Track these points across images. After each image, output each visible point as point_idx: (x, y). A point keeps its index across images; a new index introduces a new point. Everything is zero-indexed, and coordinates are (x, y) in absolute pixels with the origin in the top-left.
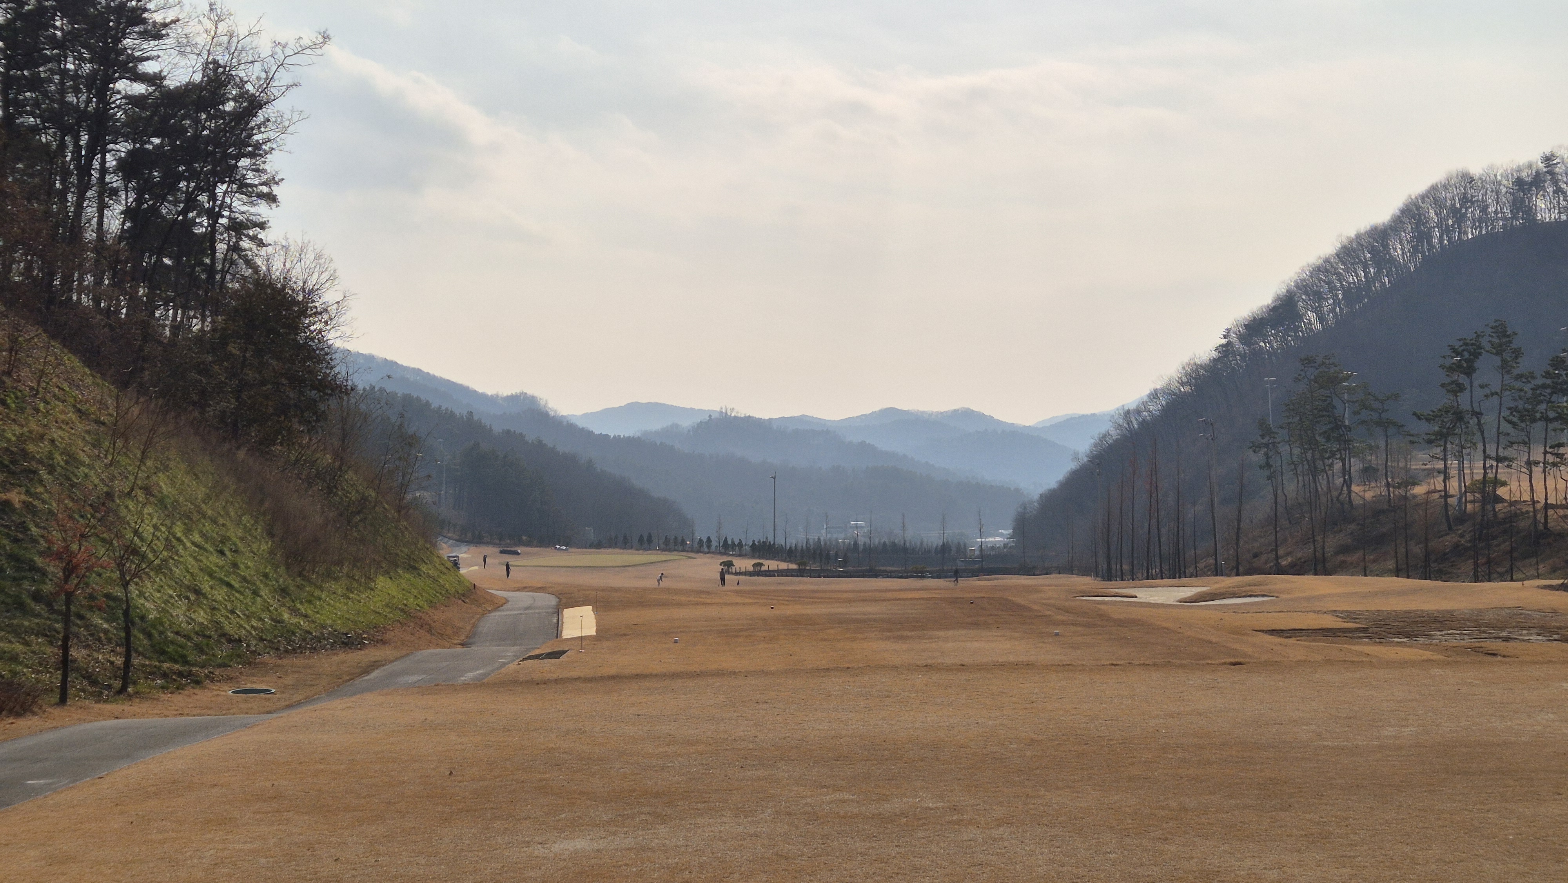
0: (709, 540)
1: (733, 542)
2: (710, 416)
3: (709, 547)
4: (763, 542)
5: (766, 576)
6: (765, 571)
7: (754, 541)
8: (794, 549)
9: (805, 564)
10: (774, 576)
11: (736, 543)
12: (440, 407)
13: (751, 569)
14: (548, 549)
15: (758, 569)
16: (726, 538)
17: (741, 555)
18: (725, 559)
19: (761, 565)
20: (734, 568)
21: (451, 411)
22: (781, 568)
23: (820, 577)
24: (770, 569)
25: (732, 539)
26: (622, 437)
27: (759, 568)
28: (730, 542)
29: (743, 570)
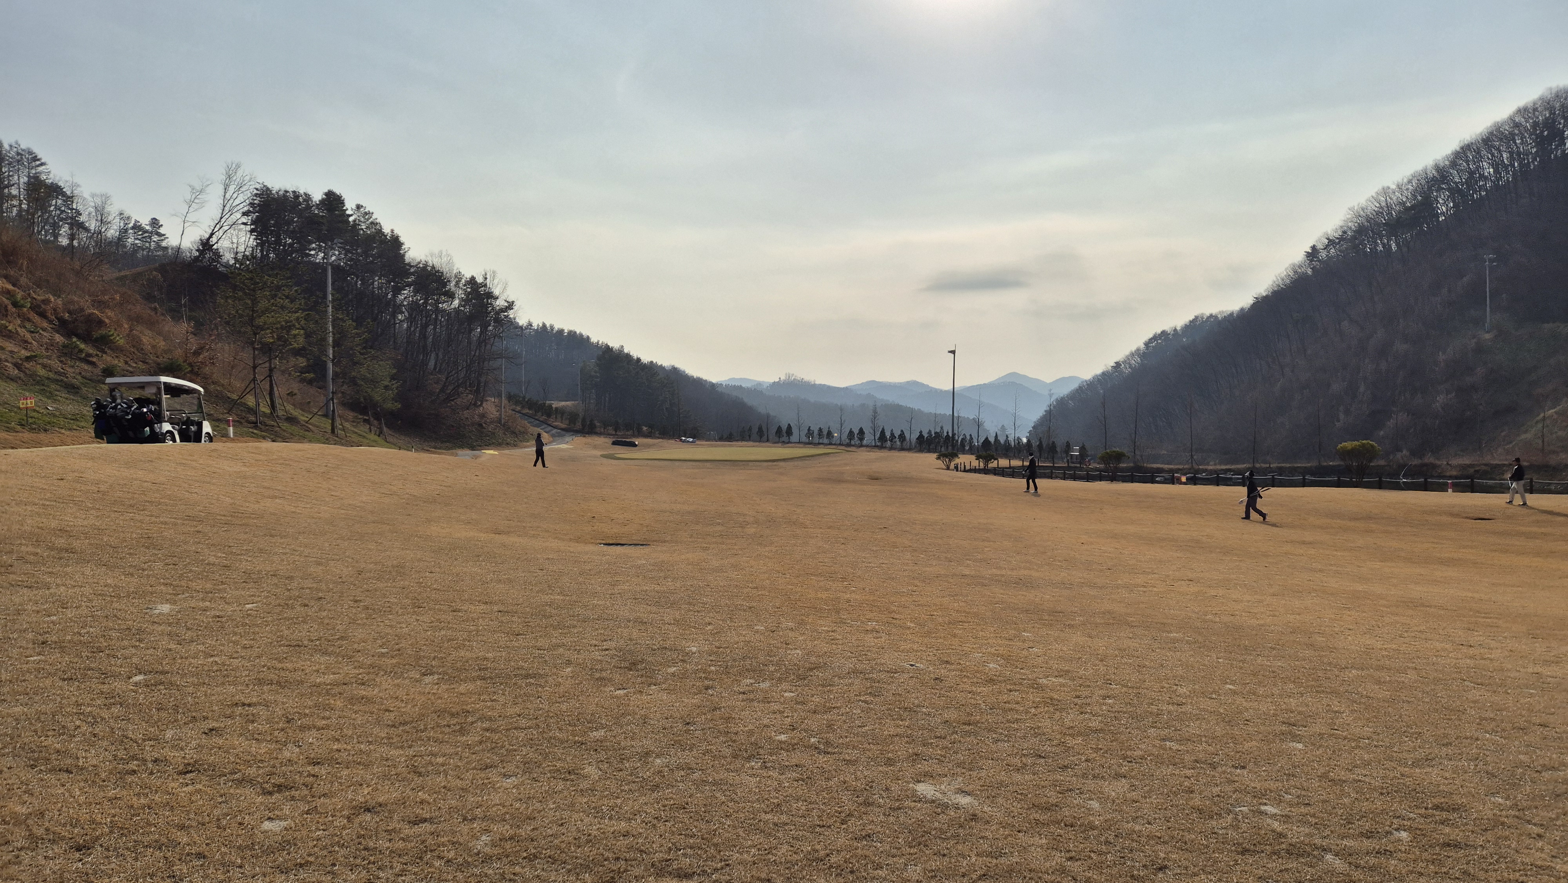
0: (861, 432)
3: (861, 439)
7: (921, 432)
11: (897, 436)
14: (671, 441)
16: (883, 430)
25: (892, 431)
28: (888, 435)
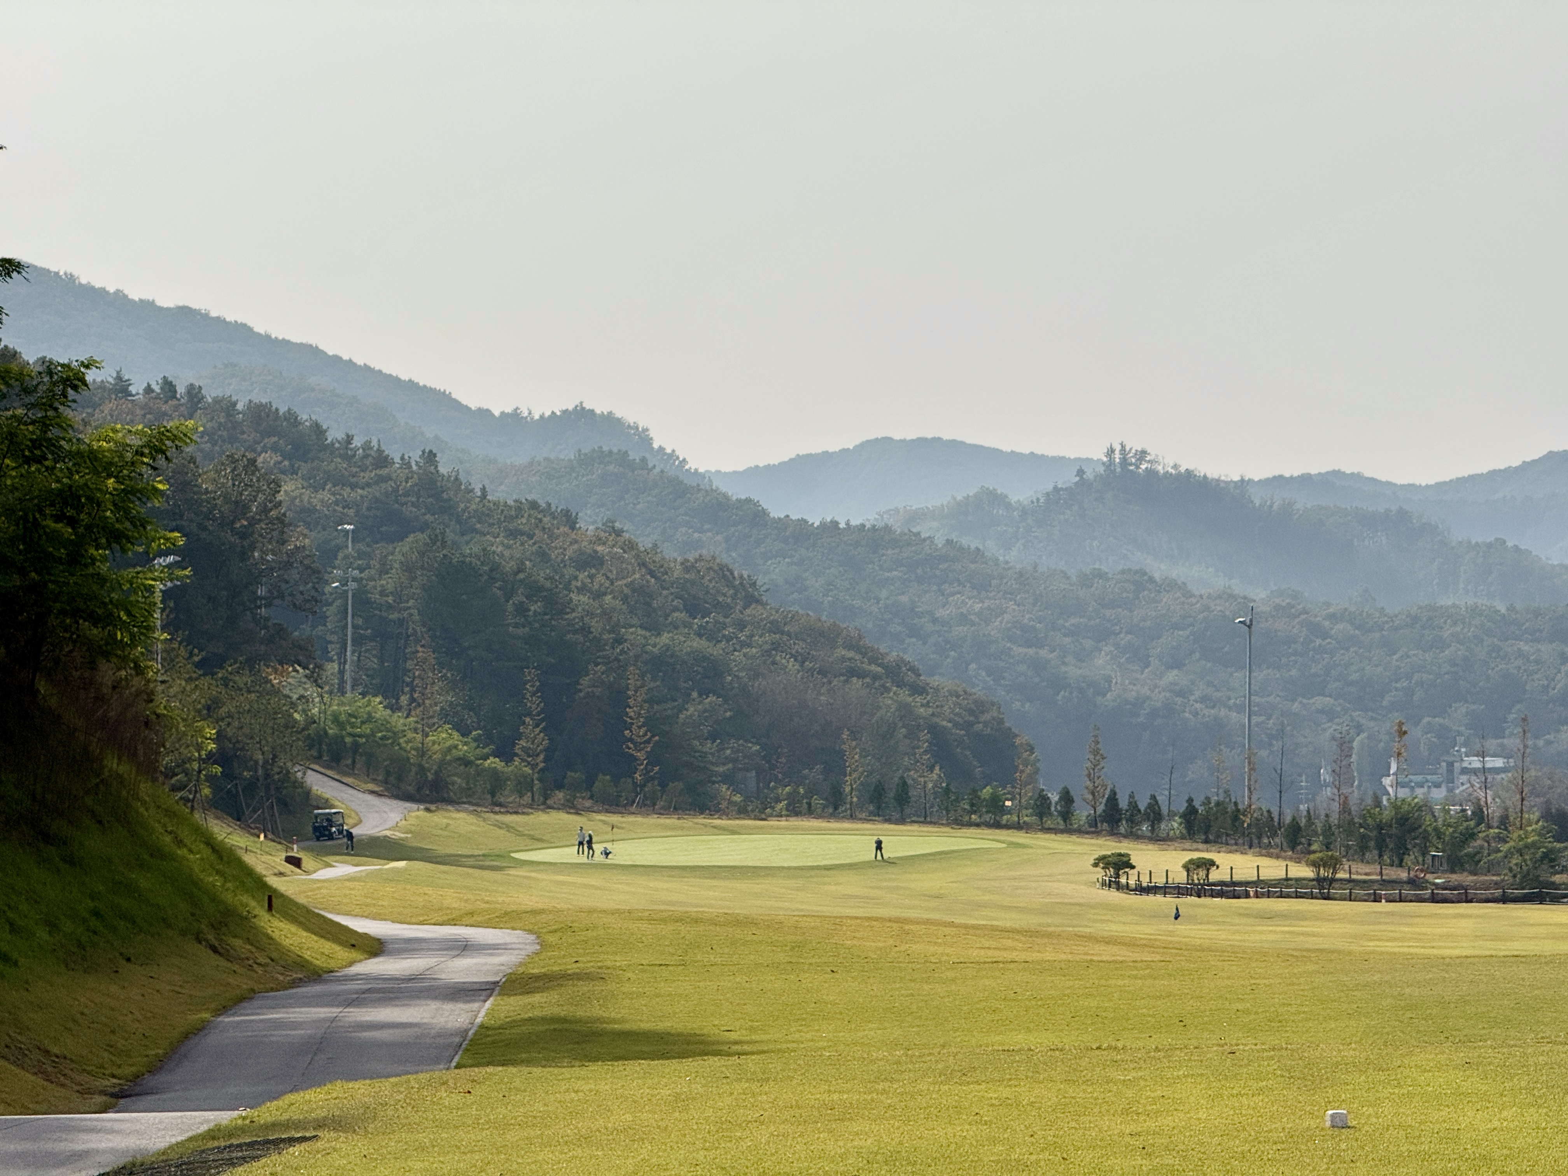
0: (1067, 798)
1: (1133, 806)
2: (1081, 472)
3: (1066, 815)
4: (1218, 804)
5: (1221, 894)
6: (1222, 883)
7: (1190, 800)
8: (1303, 822)
9: (1334, 864)
10: (1247, 896)
11: (1142, 807)
12: (349, 439)
13: (1180, 877)
15: (1199, 876)
16: (1114, 793)
17: (1157, 838)
18: (1109, 846)
19: (1210, 864)
20: (1133, 873)
21: (380, 451)
22: (1266, 874)
23: (1377, 899)
24: (1236, 878)
25: (1132, 796)
26: (842, 525)
27: (1202, 873)
28: (1123, 803)
29: (1160, 881)
